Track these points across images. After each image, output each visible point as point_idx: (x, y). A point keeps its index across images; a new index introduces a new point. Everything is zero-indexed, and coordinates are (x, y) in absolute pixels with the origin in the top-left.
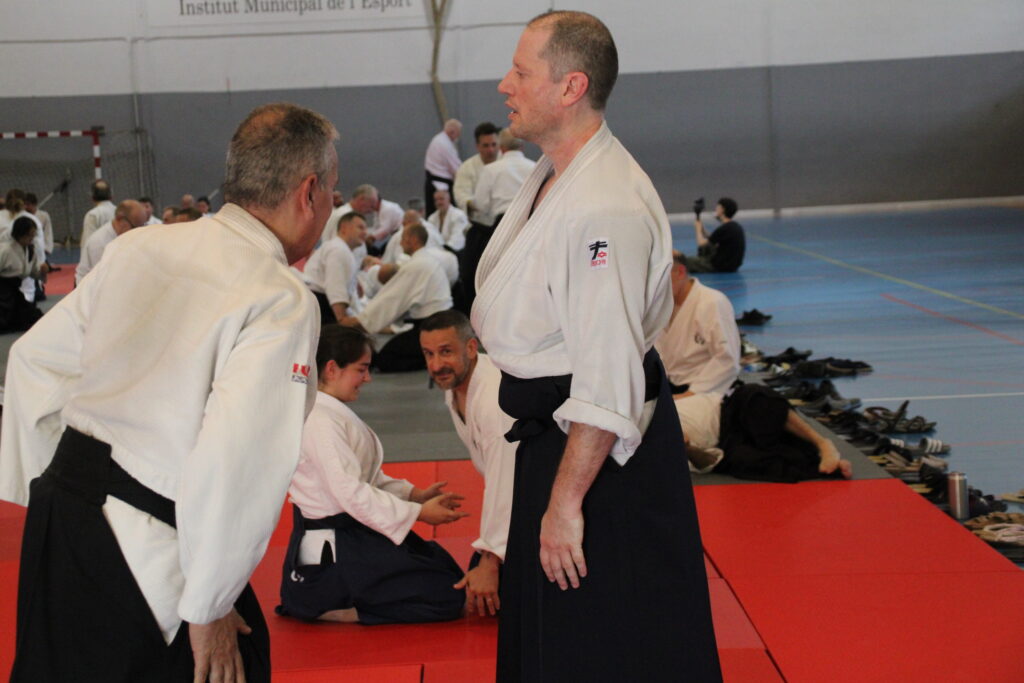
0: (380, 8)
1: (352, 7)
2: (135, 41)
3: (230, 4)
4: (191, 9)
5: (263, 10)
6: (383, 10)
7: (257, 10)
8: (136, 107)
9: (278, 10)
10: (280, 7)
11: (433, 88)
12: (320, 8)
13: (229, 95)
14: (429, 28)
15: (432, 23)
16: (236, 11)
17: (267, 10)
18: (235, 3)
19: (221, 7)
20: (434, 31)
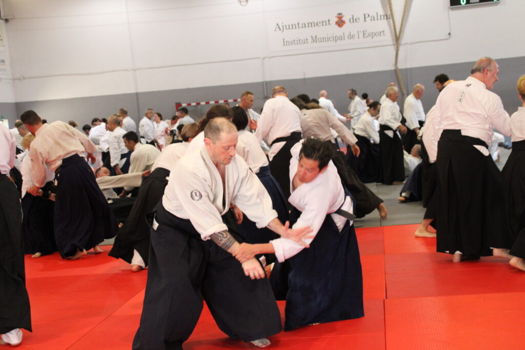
0: (371, 37)
1: (359, 38)
2: (264, 58)
3: (304, 40)
4: (288, 43)
5: (319, 42)
6: (372, 38)
7: (316, 42)
8: (265, 87)
9: (326, 41)
10: (327, 40)
11: (396, 72)
12: (344, 39)
13: (305, 79)
14: (394, 45)
15: (395, 43)
16: (307, 43)
17: (321, 41)
18: (307, 39)
19: (301, 41)
20: (396, 46)
